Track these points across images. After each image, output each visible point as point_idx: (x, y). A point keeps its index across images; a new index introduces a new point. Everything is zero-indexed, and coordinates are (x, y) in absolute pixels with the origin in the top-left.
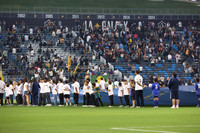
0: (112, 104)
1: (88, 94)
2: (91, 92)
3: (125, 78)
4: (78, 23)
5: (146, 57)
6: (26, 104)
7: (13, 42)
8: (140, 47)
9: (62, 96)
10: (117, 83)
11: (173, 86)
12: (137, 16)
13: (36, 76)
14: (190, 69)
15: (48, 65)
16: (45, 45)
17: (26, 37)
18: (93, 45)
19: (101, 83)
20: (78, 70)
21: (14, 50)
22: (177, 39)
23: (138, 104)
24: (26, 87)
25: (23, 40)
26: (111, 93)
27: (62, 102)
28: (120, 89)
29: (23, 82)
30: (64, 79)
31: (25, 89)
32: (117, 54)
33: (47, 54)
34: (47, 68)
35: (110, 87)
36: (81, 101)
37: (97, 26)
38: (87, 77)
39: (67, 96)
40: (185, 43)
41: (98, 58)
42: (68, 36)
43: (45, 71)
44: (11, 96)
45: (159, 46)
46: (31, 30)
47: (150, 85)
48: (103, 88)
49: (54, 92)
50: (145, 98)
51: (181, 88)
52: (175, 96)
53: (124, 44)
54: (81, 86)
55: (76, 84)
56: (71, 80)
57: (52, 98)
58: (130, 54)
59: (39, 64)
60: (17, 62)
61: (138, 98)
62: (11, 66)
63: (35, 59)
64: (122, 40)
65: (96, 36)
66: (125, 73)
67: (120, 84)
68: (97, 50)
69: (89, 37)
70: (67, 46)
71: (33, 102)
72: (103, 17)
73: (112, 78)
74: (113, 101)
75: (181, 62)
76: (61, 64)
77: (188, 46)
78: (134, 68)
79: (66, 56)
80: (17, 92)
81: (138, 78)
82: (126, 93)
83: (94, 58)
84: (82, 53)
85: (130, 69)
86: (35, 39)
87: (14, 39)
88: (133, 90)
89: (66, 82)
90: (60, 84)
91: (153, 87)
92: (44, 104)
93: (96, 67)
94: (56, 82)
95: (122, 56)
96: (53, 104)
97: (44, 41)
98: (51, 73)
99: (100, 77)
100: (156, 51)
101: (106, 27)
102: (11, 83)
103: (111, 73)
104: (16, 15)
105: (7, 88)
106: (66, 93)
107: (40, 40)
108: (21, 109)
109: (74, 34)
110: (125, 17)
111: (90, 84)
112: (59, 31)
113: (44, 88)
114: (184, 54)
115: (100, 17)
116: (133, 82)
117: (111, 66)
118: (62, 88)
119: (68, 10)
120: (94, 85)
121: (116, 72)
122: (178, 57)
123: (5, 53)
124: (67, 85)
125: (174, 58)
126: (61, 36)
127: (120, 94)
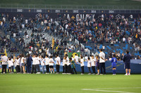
0: (83, 73)
1: (66, 65)
2: (68, 64)
3: (93, 54)
4: (59, 16)
5: (107, 39)
6: (22, 72)
7: (14, 29)
8: (103, 32)
9: (48, 67)
10: (86, 58)
11: (127, 59)
12: (101, 11)
13: (30, 52)
14: (138, 48)
15: (38, 45)
16: (36, 31)
17: (23, 26)
18: (70, 31)
19: (76, 58)
20: (59, 49)
21: (15, 35)
22: (129, 27)
23: (101, 73)
24: (23, 60)
25: (21, 27)
26: (82, 65)
27: (48, 71)
28: (89, 62)
29: (21, 57)
30: (50, 55)
31: (22, 62)
32: (87, 37)
33: (38, 37)
34: (37, 47)
35: (82, 60)
36: (61, 70)
37: (73, 17)
38: (65, 53)
39: (52, 67)
40: (135, 30)
41: (73, 40)
42: (52, 25)
43: (36, 49)
44: (12, 67)
45: (117, 32)
46: (27, 21)
47: (110, 59)
48: (77, 61)
49: (43, 64)
50: (106, 68)
51: (132, 61)
52: (128, 67)
53: (92, 30)
54: (62, 59)
55: (58, 59)
56: (54, 56)
57: (41, 68)
58: (96, 37)
59: (32, 44)
60: (16, 43)
61: (101, 68)
62: (12, 46)
63: (29, 41)
64: (91, 28)
65: (72, 25)
66: (92, 51)
67: (89, 59)
68: (73, 34)
69: (67, 26)
70: (51, 32)
71: (28, 71)
72: (77, 12)
73: (83, 54)
74: (84, 70)
75: (132, 43)
76: (47, 45)
77: (137, 32)
78: (99, 47)
79: (51, 39)
80: (17, 64)
81: (102, 54)
82: (93, 65)
83: (70, 40)
84: (62, 37)
85: (96, 48)
86: (29, 27)
87: (15, 27)
88: (98, 62)
89: (51, 57)
90: (47, 59)
91: (112, 61)
92: (35, 72)
93: (72, 47)
94: (43, 57)
95: (90, 38)
96: (42, 72)
97: (35, 28)
98: (40, 51)
99: (74, 54)
100: (114, 35)
101: (79, 18)
102: (12, 58)
103: (83, 50)
104: (16, 10)
105: (9, 61)
106: (51, 64)
107: (33, 28)
108: (19, 76)
109: (57, 23)
110: (92, 12)
111: (68, 58)
112: (46, 22)
113: (36, 61)
114: (134, 37)
115: (75, 11)
116: (98, 57)
117: (83, 46)
118: (48, 61)
119: (52, 7)
120: (71, 59)
121: (86, 50)
122: (130, 39)
123: (8, 37)
124: (52, 59)
125: (127, 40)
126: (47, 25)
127: (89, 66)
